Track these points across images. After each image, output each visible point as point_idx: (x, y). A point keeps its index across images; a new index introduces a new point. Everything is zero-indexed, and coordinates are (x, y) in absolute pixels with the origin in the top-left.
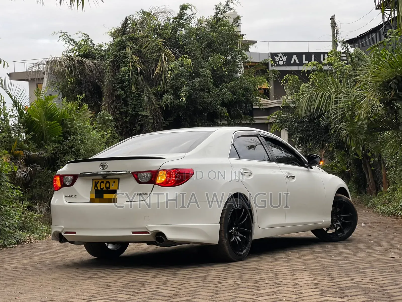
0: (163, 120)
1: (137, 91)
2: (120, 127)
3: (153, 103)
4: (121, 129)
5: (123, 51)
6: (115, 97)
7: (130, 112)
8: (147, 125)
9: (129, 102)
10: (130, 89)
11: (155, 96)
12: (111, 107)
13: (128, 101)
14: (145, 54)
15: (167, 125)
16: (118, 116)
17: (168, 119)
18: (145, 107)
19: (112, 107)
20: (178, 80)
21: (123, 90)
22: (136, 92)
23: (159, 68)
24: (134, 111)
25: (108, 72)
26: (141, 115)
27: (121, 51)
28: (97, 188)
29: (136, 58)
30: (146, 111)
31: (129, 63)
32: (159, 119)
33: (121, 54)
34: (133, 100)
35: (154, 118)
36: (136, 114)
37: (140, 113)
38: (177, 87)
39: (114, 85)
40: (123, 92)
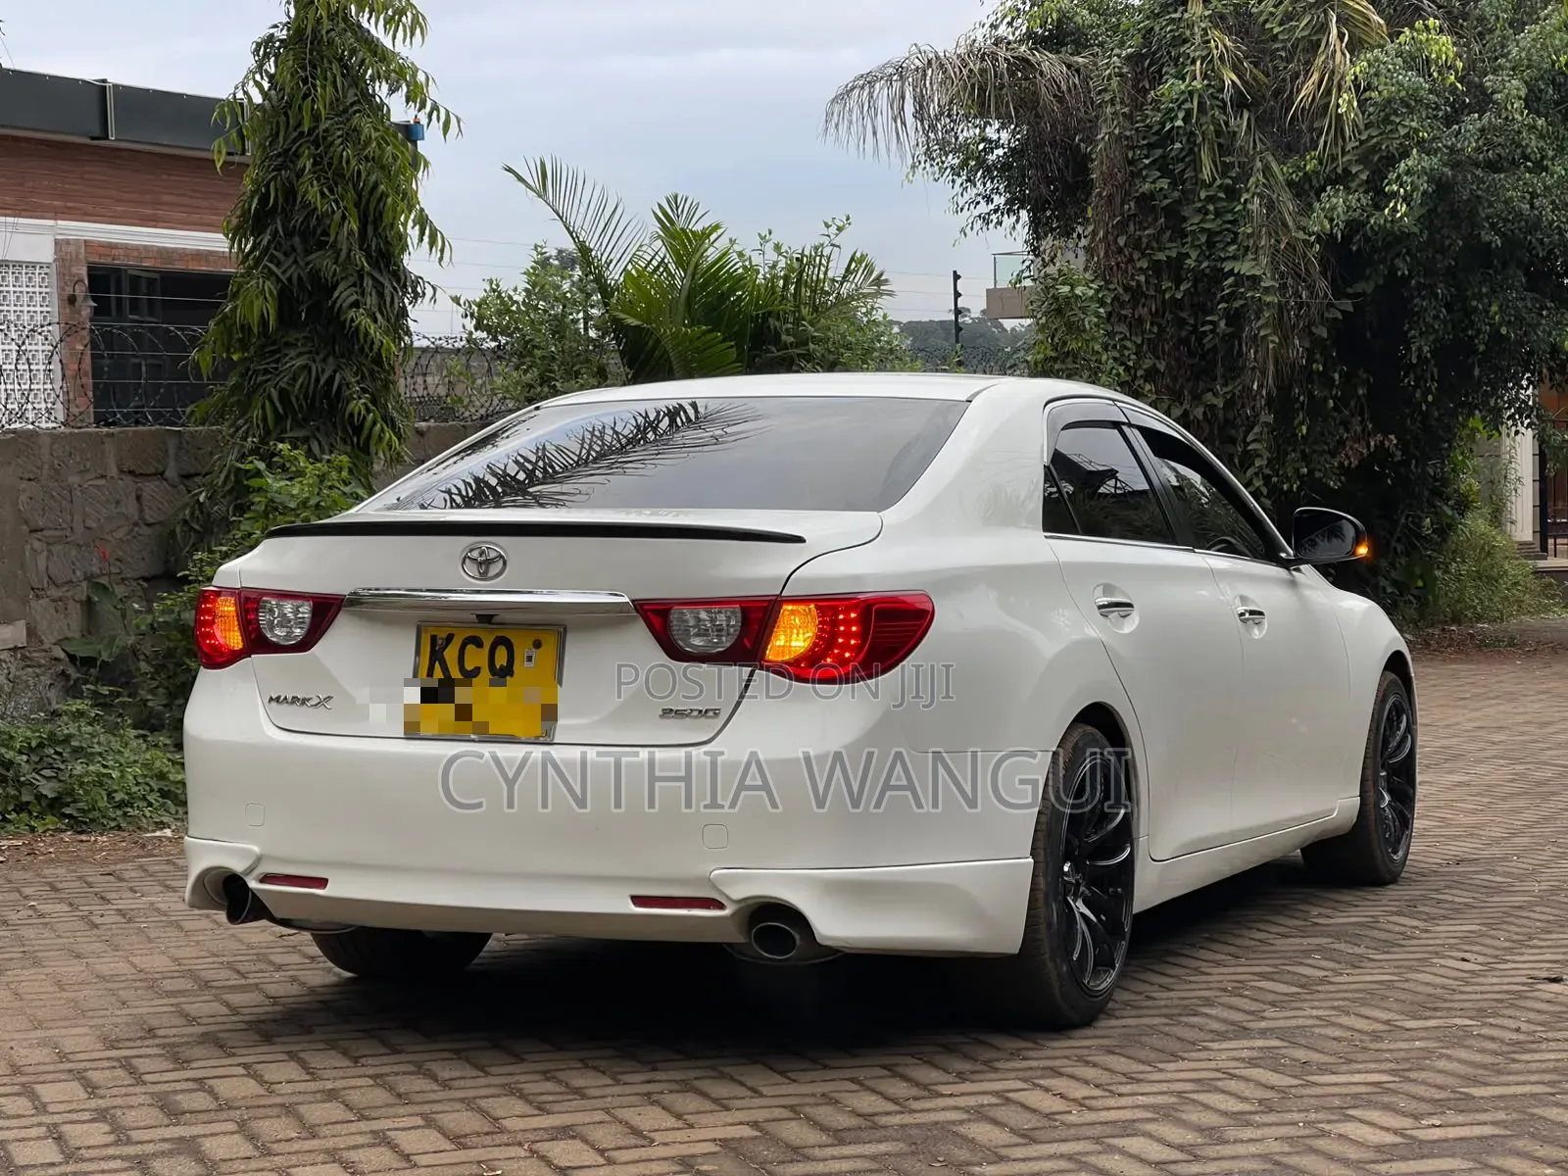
0: (1326, 294)
1: (1224, 175)
2: (1152, 324)
3: (1285, 224)
4: (1155, 330)
5: (1173, 16)
6: (1132, 204)
7: (1190, 262)
8: (1256, 314)
9: (1189, 222)
10: (1195, 170)
11: (1298, 196)
12: (1116, 243)
13: (1185, 219)
14: (1266, 21)
15: (1343, 312)
16: (1142, 278)
17: (1350, 291)
18: (1252, 242)
19: (1121, 241)
20: (1389, 127)
21: (1165, 172)
22: (1219, 182)
23: (1316, 77)
24: (1208, 258)
25: (1112, 102)
26: (1231, 272)
27: (1169, 13)
28: (445, 669)
29: (1222, 42)
30: (1255, 259)
31: (1193, 62)
32: (1308, 288)
33: (1167, 25)
34: (1207, 213)
35: (1283, 287)
36: (1214, 269)
37: (1228, 266)
38: (1384, 154)
39: (1130, 155)
40: (1164, 183)
